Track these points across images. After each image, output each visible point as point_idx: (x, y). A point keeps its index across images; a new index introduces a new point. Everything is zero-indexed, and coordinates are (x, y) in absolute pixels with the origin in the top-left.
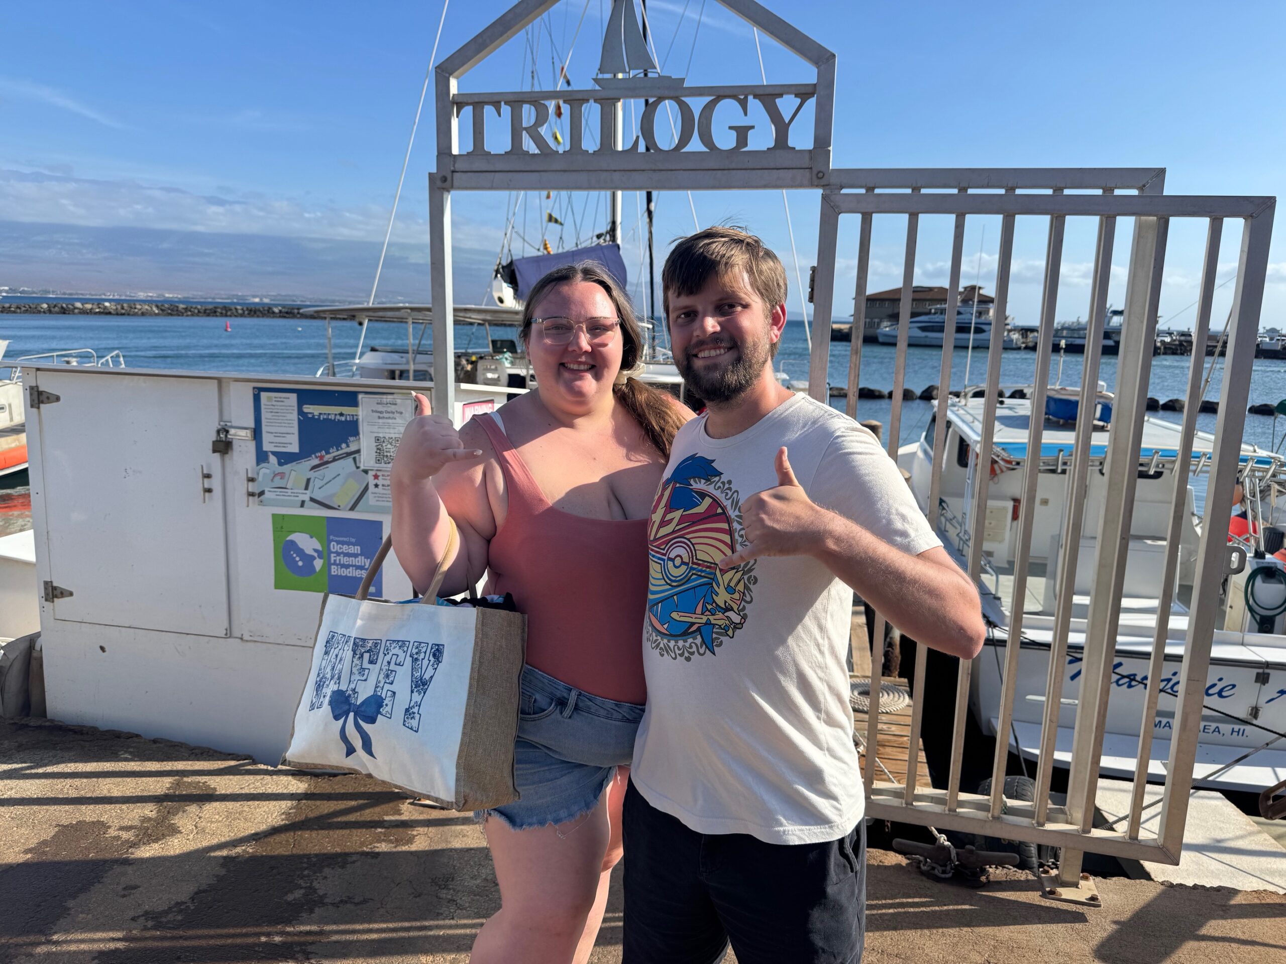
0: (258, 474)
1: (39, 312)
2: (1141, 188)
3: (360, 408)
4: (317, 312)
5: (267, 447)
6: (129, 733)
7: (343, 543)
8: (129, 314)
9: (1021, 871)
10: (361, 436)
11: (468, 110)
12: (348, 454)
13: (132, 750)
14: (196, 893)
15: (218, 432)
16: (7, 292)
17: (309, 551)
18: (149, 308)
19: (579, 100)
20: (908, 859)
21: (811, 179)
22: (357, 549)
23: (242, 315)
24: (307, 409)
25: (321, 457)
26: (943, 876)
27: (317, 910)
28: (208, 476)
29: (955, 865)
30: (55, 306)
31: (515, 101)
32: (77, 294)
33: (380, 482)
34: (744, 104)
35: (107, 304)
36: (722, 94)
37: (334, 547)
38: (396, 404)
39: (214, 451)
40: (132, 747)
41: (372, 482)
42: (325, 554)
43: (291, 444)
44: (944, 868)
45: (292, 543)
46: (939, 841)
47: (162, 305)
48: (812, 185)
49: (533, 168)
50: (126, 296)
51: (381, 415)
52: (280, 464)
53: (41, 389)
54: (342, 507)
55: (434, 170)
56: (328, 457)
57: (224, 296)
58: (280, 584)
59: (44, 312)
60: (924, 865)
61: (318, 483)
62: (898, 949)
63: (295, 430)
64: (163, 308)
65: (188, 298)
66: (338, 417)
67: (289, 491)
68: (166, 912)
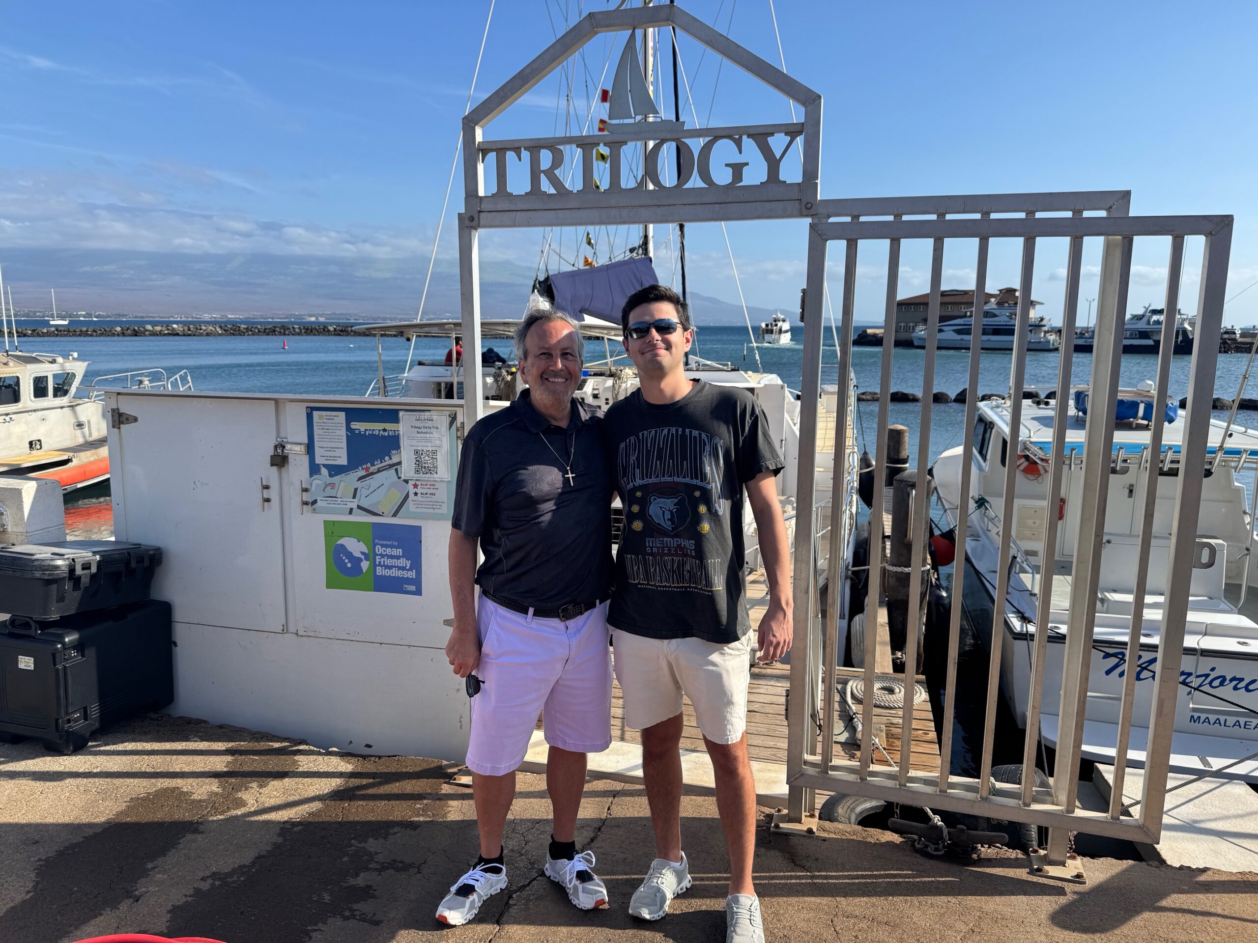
0: (311, 485)
1: (114, 335)
2: (1109, 210)
3: (401, 424)
4: (368, 329)
5: (319, 460)
6: (198, 719)
7: (386, 546)
8: (194, 335)
9: (1011, 850)
10: (402, 449)
11: (492, 156)
12: (391, 466)
13: (200, 734)
14: (257, 858)
15: (276, 447)
16: (84, 316)
17: (357, 554)
18: (213, 329)
19: (591, 144)
20: (904, 838)
21: (801, 209)
22: (399, 552)
23: (299, 334)
24: (355, 425)
25: (367, 469)
26: (935, 853)
27: (362, 875)
28: (267, 487)
29: (948, 844)
30: (128, 329)
31: (533, 147)
32: (148, 317)
33: (419, 491)
34: (739, 144)
35: (175, 326)
36: (718, 134)
37: (379, 550)
38: (432, 420)
39: (272, 465)
40: (201, 732)
41: (412, 491)
42: (371, 555)
43: (340, 457)
44: (936, 846)
45: (342, 546)
46: (933, 822)
47: (226, 326)
48: (801, 215)
49: (550, 206)
50: (193, 318)
51: (420, 430)
52: (331, 475)
53: (121, 411)
54: (386, 513)
55: (462, 210)
56: (373, 469)
57: (282, 316)
58: (331, 584)
59: (118, 335)
60: (918, 844)
61: (364, 492)
62: (888, 917)
63: (344, 445)
64: (226, 328)
65: (248, 318)
66: (382, 433)
67: (339, 500)
68: (230, 874)
